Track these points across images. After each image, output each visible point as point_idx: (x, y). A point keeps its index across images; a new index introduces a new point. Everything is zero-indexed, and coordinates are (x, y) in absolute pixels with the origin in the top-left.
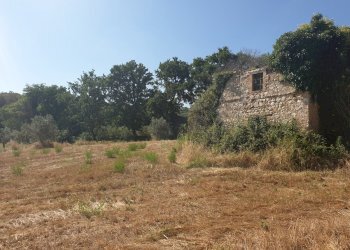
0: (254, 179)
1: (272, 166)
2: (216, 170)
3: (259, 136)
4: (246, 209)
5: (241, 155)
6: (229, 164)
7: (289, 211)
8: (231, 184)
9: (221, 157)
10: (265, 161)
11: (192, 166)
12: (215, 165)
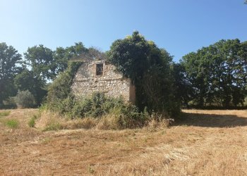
0: (92, 137)
1: (106, 127)
2: (65, 132)
3: (98, 106)
4: (81, 160)
5: (85, 120)
6: (76, 126)
7: (110, 158)
8: (74, 141)
9: (70, 122)
10: (101, 124)
11: (47, 130)
12: (66, 128)
